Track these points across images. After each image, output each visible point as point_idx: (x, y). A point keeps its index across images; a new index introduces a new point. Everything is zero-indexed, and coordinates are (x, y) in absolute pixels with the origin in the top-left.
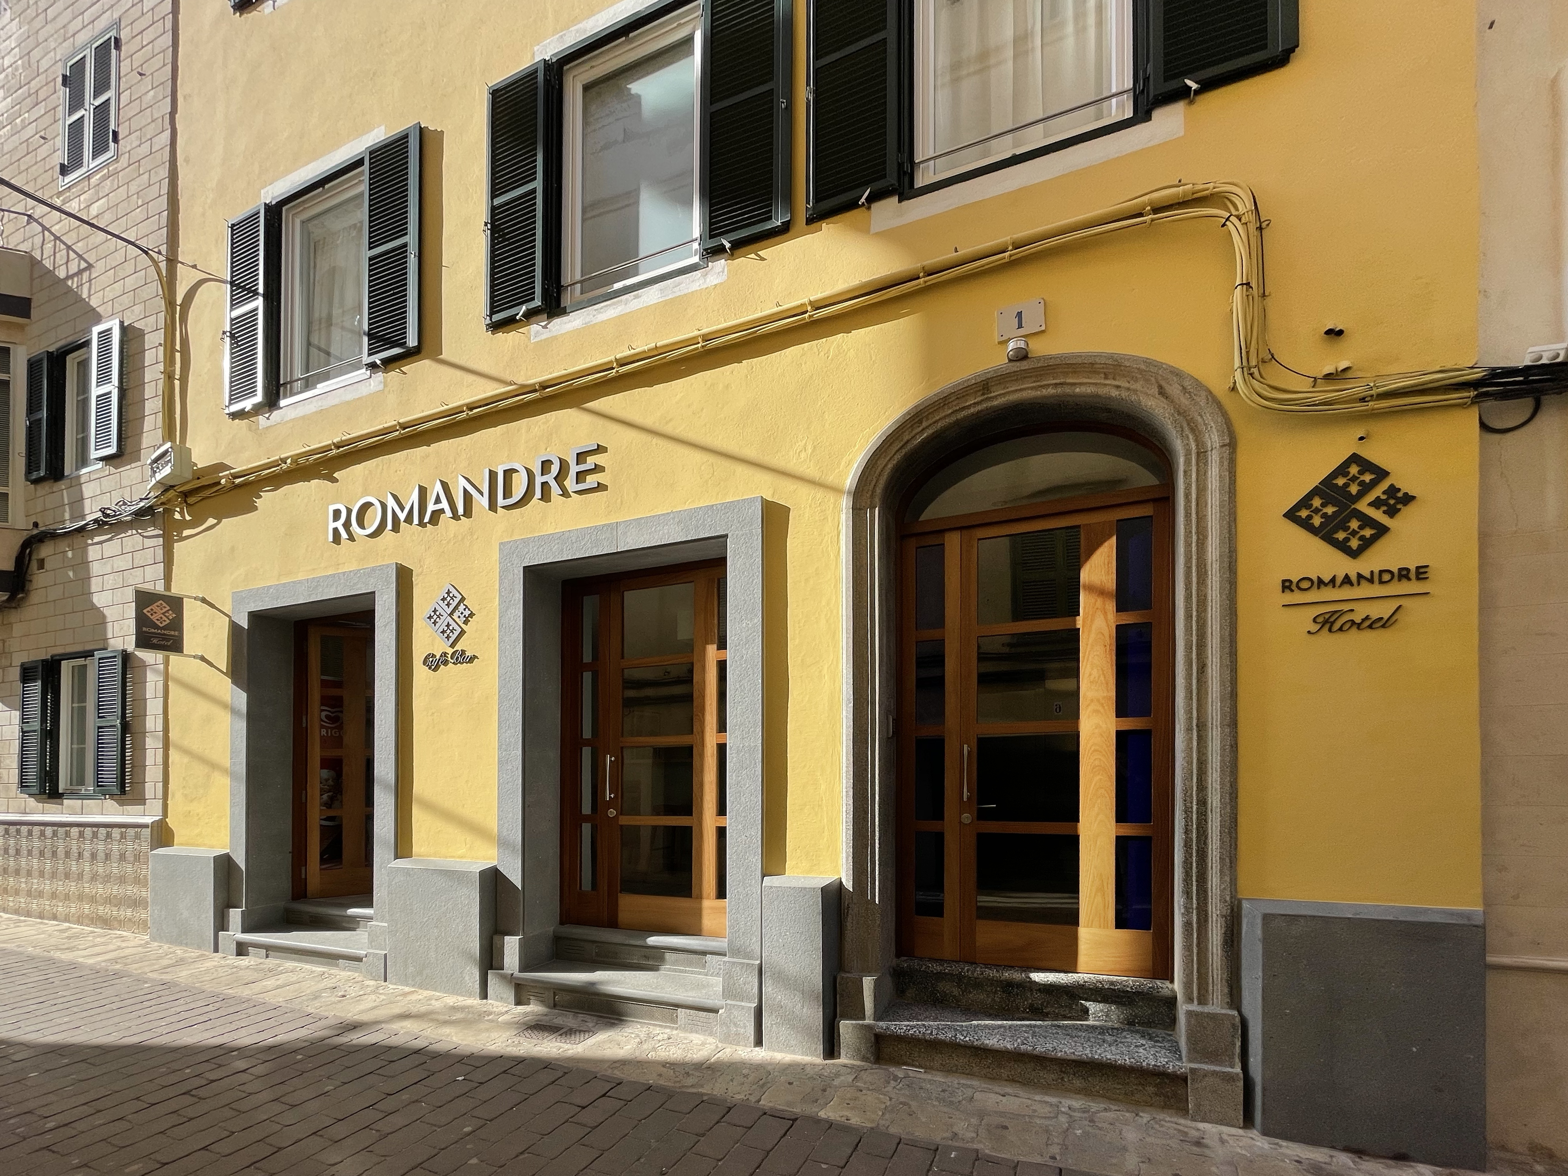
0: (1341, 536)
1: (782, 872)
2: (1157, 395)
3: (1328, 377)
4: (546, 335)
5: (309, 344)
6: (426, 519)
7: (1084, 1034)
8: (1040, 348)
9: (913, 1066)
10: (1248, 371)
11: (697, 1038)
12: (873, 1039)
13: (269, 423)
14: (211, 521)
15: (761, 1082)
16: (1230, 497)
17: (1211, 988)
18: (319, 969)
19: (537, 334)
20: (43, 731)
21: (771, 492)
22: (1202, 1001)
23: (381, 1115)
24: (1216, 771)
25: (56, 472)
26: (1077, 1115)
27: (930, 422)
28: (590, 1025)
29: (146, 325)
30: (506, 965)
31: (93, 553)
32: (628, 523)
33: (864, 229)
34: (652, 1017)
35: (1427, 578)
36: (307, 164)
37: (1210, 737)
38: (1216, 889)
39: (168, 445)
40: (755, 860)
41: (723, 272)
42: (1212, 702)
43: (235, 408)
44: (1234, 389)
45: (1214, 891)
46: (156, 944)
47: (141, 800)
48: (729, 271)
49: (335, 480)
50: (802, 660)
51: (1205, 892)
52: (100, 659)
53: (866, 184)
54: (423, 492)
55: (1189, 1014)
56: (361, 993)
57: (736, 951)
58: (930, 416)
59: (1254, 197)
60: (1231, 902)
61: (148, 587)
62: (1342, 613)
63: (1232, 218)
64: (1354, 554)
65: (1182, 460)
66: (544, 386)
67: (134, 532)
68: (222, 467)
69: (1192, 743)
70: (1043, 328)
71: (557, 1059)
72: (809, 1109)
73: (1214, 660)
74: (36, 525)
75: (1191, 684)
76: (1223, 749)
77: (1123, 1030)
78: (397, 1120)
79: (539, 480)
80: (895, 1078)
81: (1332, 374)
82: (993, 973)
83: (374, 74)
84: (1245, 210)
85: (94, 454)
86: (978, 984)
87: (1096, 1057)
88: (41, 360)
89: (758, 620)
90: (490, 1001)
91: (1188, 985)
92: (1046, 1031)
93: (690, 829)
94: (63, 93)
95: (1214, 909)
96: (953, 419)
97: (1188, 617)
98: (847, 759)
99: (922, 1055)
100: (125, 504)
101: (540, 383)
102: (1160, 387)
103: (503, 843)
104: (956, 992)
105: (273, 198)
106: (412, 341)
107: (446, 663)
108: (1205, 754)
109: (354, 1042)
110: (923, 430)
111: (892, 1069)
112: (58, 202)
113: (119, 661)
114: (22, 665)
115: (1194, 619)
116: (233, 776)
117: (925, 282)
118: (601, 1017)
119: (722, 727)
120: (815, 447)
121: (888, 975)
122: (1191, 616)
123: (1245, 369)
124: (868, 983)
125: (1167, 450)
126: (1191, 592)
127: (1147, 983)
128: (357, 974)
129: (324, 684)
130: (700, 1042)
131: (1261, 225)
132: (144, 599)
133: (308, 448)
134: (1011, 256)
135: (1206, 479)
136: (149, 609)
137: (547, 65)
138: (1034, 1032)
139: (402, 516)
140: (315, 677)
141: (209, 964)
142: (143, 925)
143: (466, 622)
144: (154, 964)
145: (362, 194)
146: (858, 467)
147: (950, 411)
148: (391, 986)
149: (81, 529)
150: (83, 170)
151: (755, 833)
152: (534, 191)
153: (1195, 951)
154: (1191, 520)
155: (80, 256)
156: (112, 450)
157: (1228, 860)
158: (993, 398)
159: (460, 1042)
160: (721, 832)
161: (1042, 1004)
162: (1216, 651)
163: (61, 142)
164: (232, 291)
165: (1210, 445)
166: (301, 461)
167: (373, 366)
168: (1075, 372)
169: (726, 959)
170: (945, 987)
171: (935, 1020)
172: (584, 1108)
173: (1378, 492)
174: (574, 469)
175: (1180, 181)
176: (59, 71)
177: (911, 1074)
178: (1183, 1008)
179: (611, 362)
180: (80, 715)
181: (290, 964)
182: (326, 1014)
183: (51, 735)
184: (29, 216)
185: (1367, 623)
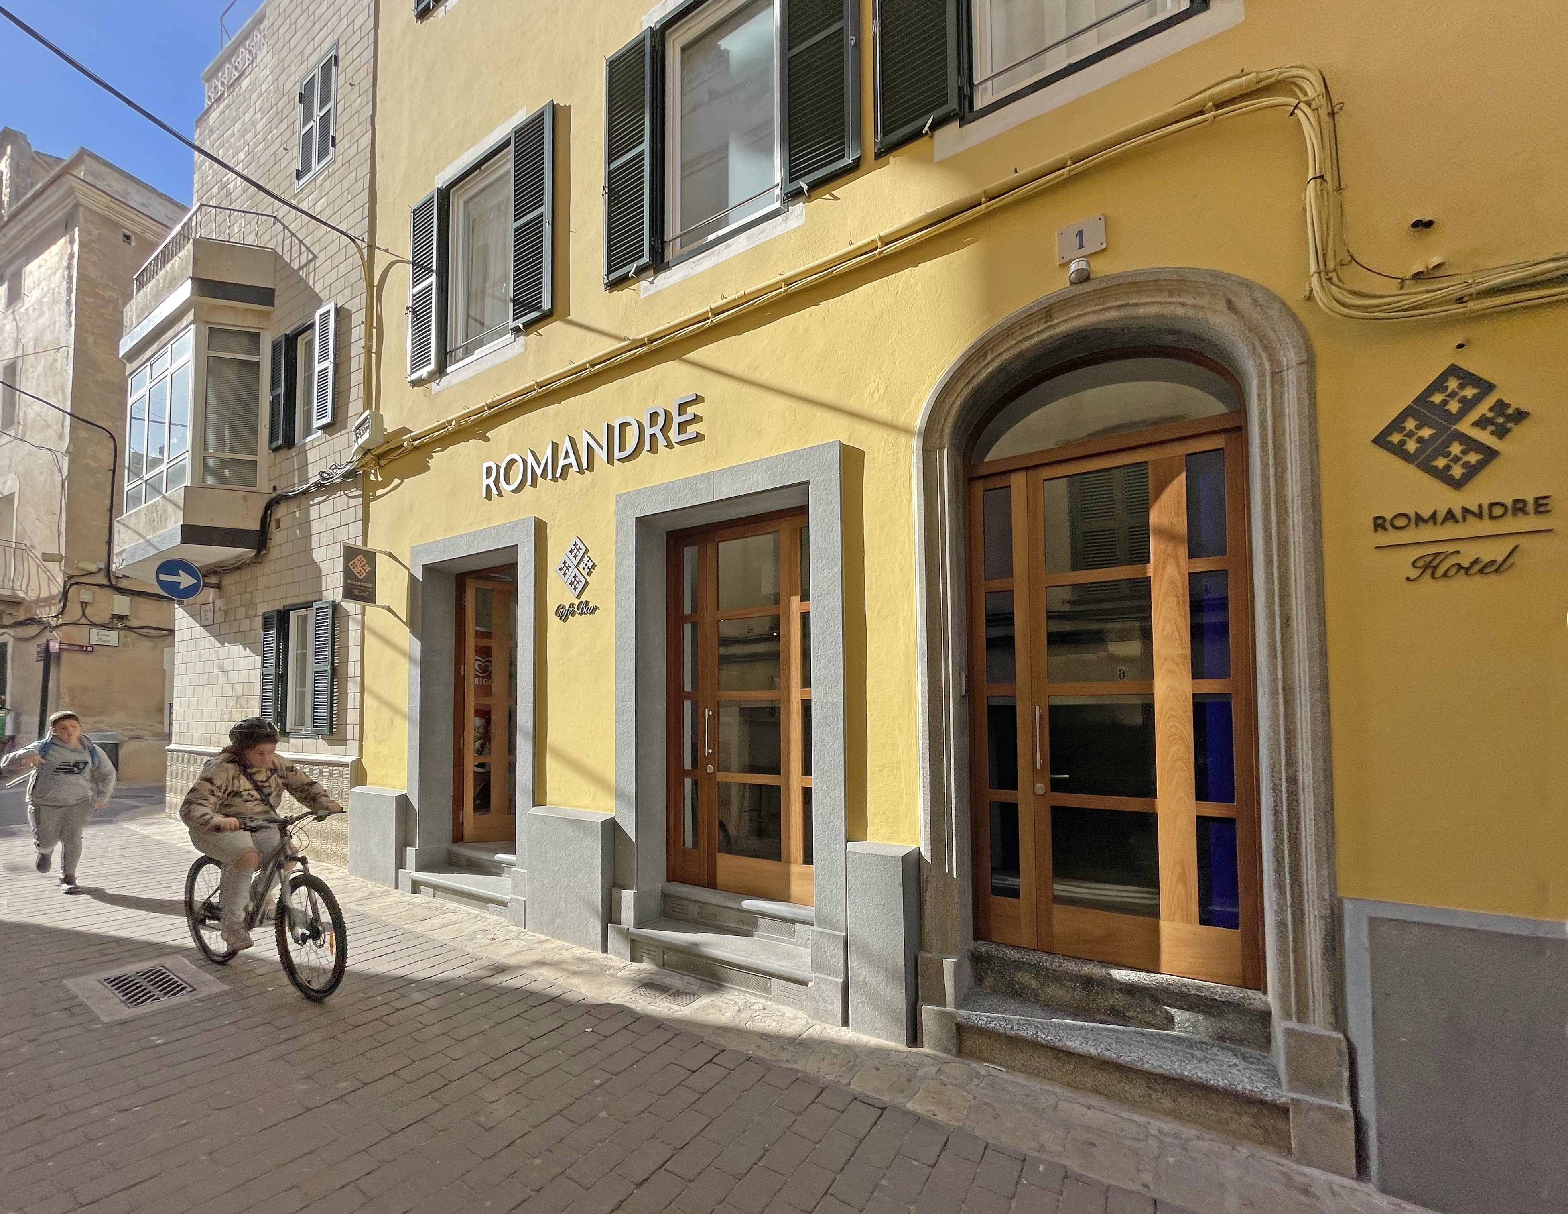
0: (1441, 463)
1: (863, 838)
2: (1226, 311)
3: (1418, 276)
4: (653, 289)
5: (468, 316)
6: (558, 475)
7: (1170, 1046)
8: (1102, 268)
9: (994, 1063)
10: (1326, 276)
11: (789, 1011)
12: (954, 1028)
13: (438, 389)
14: (397, 481)
15: (850, 1065)
16: (1310, 423)
17: (1311, 1004)
18: (474, 911)
19: (646, 289)
20: (277, 673)
21: (847, 437)
22: (1302, 1017)
23: (528, 1058)
24: (1307, 742)
25: (290, 442)
26: (1168, 1139)
27: (995, 354)
28: (695, 988)
29: (353, 306)
30: (623, 920)
31: (314, 513)
32: (722, 472)
33: (926, 160)
34: (748, 985)
35: (1548, 512)
36: (468, 148)
37: (1298, 701)
38: (1312, 884)
39: (368, 412)
40: (839, 823)
41: (801, 215)
42: (1299, 661)
43: (415, 376)
44: (1310, 298)
45: (1310, 886)
46: (353, 877)
47: (344, 741)
48: (807, 213)
49: (487, 440)
50: (879, 611)
51: (1300, 886)
52: (317, 609)
53: (929, 111)
54: (555, 446)
55: (1288, 1032)
56: (507, 937)
57: (823, 921)
58: (995, 348)
59: (1324, 79)
60: (1331, 901)
61: (351, 542)
62: (1447, 555)
63: (1302, 105)
64: (1457, 484)
65: (1255, 383)
66: (651, 340)
67: (342, 493)
68: (405, 431)
69: (1278, 709)
70: (1104, 246)
71: (668, 1020)
72: (898, 1100)
73: (1299, 611)
74: (275, 488)
75: (1274, 640)
76: (1314, 717)
77: (1213, 1046)
78: (540, 1065)
79: (648, 432)
80: (978, 1075)
81: (1422, 272)
82: (1071, 966)
83: (519, 60)
84: (1315, 95)
85: (316, 424)
86: (1056, 977)
87: (1186, 1073)
88: (281, 342)
89: (838, 569)
90: (610, 956)
91: (1284, 997)
92: (1130, 1038)
93: (778, 788)
94: (299, 108)
95: (1311, 909)
96: (1016, 350)
97: (1269, 561)
98: (923, 719)
99: (1004, 1053)
100: (336, 467)
101: (648, 337)
102: (1229, 302)
103: (620, 795)
104: (1034, 984)
105: (444, 183)
106: (546, 305)
107: (573, 613)
108: (1293, 723)
109: (504, 984)
110: (988, 363)
111: (974, 1065)
112: (294, 202)
113: (330, 611)
114: (264, 614)
115: (1275, 564)
116: (410, 720)
117: (987, 207)
118: (703, 980)
119: (806, 683)
120: (886, 387)
121: (967, 960)
122: (1272, 561)
123: (1323, 274)
124: (948, 964)
125: (1238, 373)
126: (1271, 533)
127: (1238, 994)
128: (503, 919)
129: (478, 634)
130: (792, 1016)
131: (1333, 110)
132: (350, 553)
133: (467, 410)
134: (1070, 171)
135: (1282, 402)
136: (352, 563)
137: (653, 32)
138: (1118, 1038)
139: (539, 471)
140: (471, 627)
141: (392, 899)
142: (342, 858)
143: (589, 574)
144: (352, 896)
145: (508, 172)
146: (927, 406)
147: (1014, 342)
148: (530, 933)
149: (305, 492)
150: (312, 173)
151: (839, 793)
152: (642, 153)
153: (1291, 957)
154: (1267, 451)
155: (308, 248)
156: (327, 420)
157: (1324, 850)
158: (1056, 325)
159: (587, 994)
160: (807, 793)
161: (1124, 1008)
162: (1302, 602)
163: (297, 151)
164: (414, 270)
165: (1285, 364)
166: (463, 422)
167: (517, 330)
168: (1138, 292)
169: (814, 928)
170: (1024, 978)
171: (1015, 1013)
172: (694, 1072)
173: (1483, 409)
174: (677, 419)
175: (1242, 71)
176: (298, 89)
177: (993, 1072)
178: (1279, 1026)
179: (707, 312)
180: (302, 658)
181: (451, 905)
182: (480, 955)
183: (282, 678)
184: (275, 217)
185: (1477, 567)
